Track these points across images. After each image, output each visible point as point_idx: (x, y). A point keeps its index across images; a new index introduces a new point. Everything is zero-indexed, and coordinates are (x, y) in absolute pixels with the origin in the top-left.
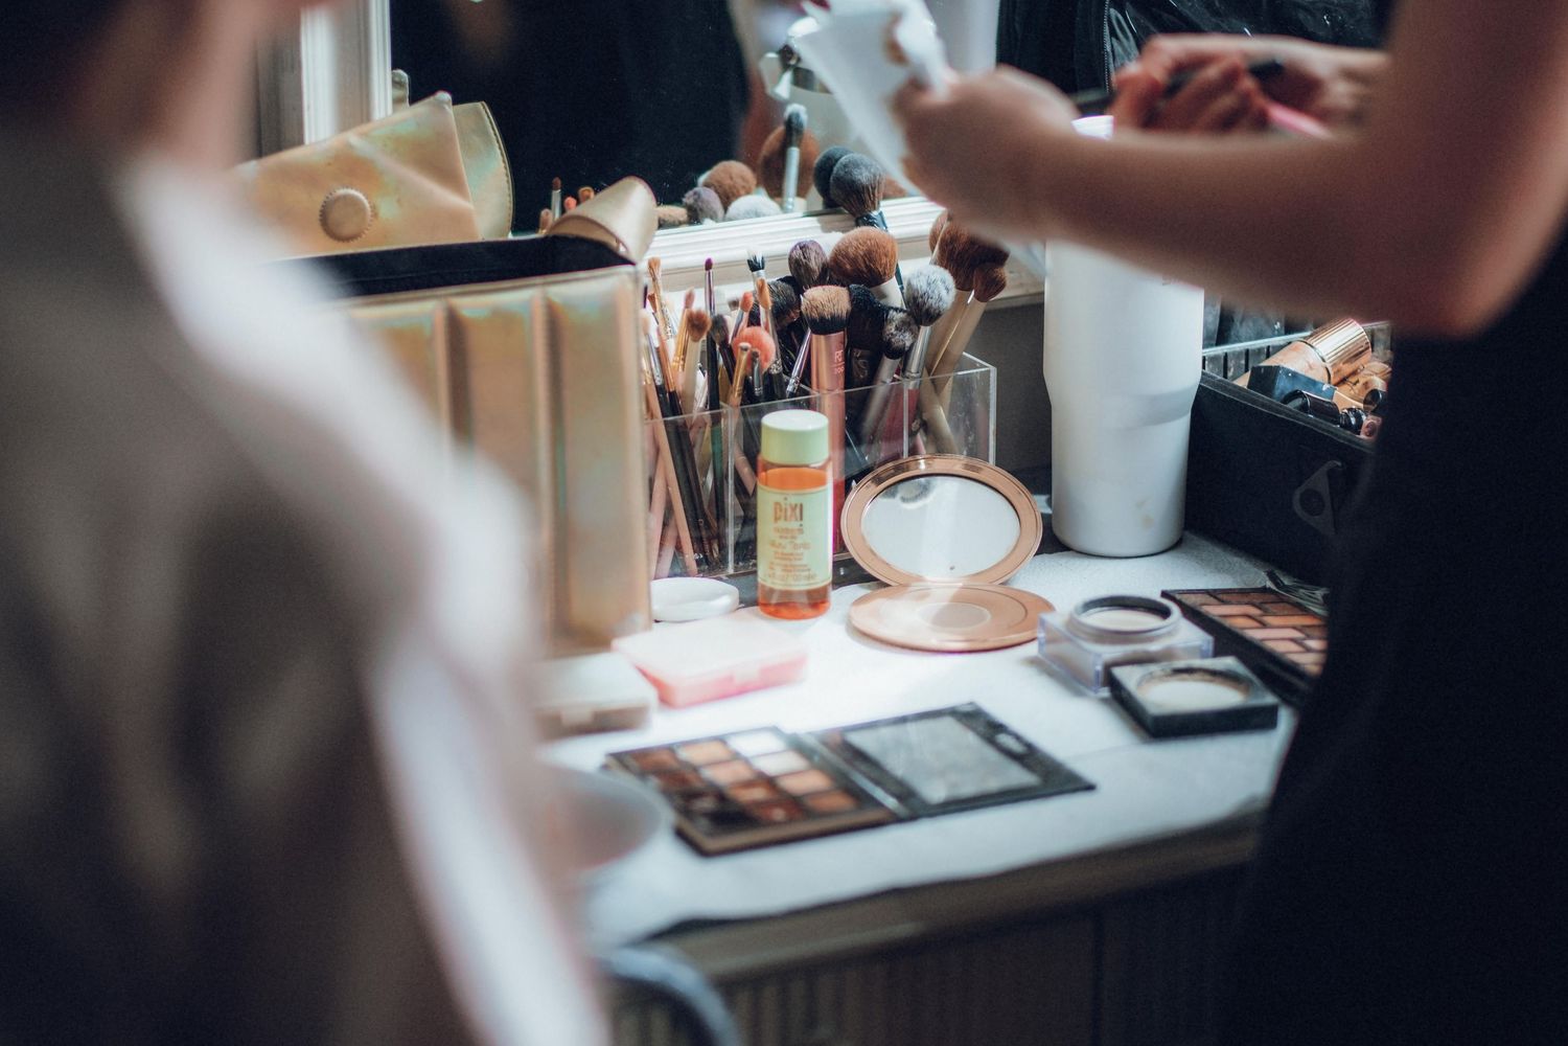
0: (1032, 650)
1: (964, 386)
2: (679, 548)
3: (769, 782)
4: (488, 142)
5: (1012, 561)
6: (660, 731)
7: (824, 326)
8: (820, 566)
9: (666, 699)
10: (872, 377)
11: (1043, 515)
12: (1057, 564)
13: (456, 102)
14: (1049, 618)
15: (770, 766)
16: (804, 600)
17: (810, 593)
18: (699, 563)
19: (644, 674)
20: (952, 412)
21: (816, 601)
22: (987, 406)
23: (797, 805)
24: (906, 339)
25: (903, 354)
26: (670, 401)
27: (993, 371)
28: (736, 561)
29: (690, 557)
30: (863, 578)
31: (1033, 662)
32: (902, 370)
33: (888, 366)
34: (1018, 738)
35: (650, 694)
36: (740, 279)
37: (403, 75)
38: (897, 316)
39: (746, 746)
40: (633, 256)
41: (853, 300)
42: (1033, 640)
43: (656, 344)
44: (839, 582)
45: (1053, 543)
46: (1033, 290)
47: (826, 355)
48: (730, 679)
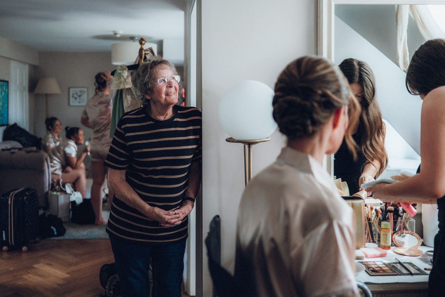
0: (420, 257)
1: (410, 222)
2: (370, 239)
3: (381, 268)
4: (346, 185)
5: (417, 246)
6: (365, 260)
7: (390, 211)
8: (390, 243)
9: (366, 256)
10: (397, 219)
11: (422, 242)
12: (423, 247)
13: (342, 181)
14: (422, 253)
15: (381, 266)
16: (387, 247)
17: (388, 246)
18: (372, 241)
19: (364, 253)
20: (409, 225)
21: (389, 248)
22: (414, 225)
23: (384, 271)
24: (402, 214)
25: (401, 216)
26: (369, 220)
27: (415, 220)
28: (378, 242)
29: (371, 240)
30: (395, 246)
31: (420, 259)
32: (402, 219)
33: (399, 218)
34: (417, 267)
35: (364, 255)
36: (379, 206)
37: (335, 177)
38: (401, 212)
39: (377, 263)
40: (364, 199)
41: (394, 209)
42: (420, 256)
43: (367, 213)
44: (392, 246)
45: (423, 244)
46: (421, 212)
47: (391, 216)
48: (376, 255)
